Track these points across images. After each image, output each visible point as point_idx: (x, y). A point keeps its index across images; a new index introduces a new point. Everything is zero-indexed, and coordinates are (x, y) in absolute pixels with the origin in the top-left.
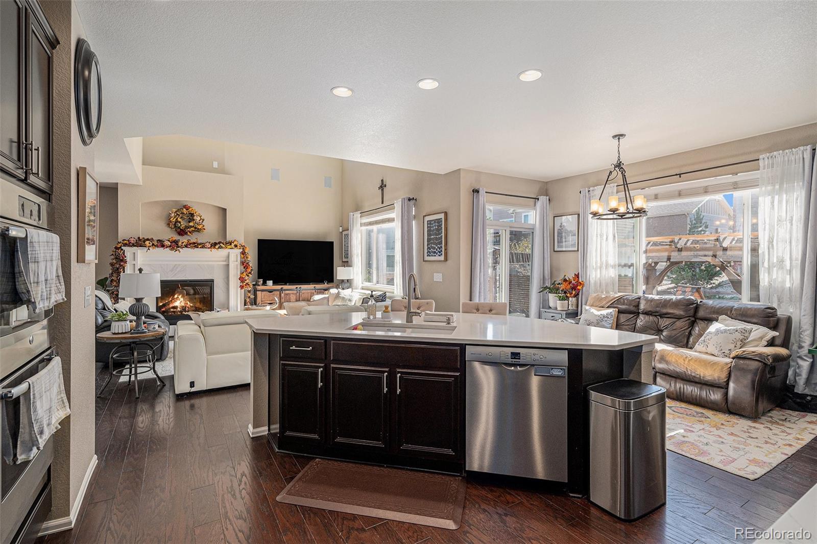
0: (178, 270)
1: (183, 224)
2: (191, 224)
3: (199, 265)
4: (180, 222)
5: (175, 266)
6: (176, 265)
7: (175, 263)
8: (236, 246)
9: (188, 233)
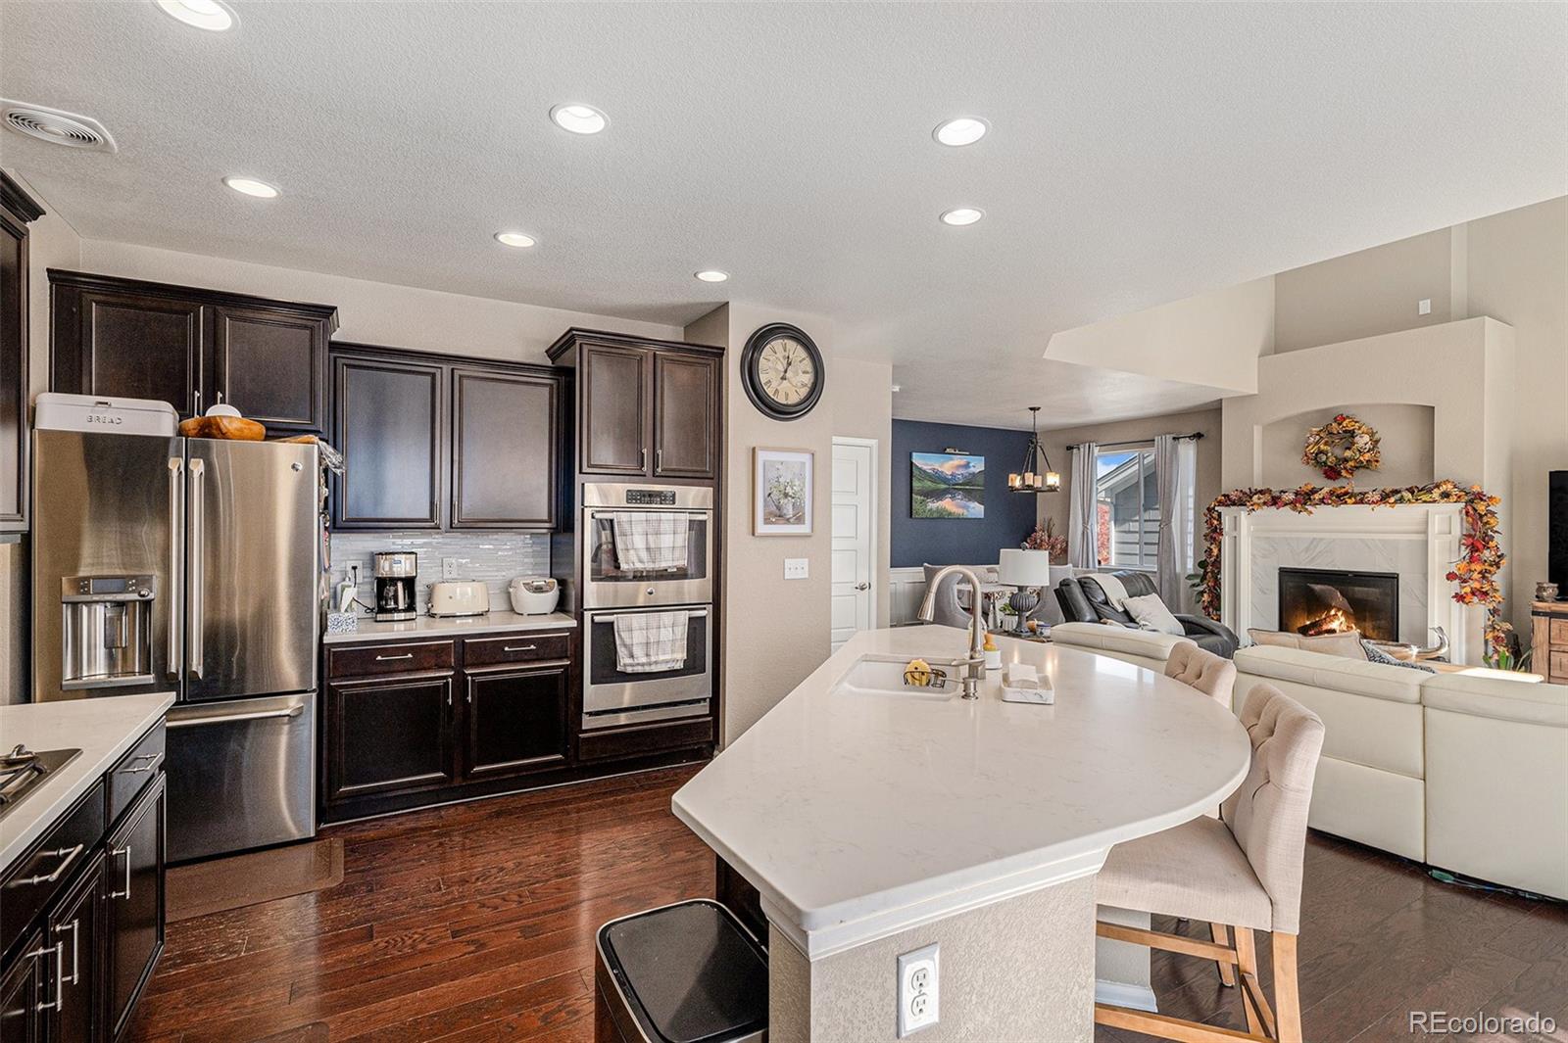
0: (1318, 550)
1: (1333, 454)
2: (1348, 454)
3: (1362, 540)
4: (1325, 453)
5: (1312, 542)
6: (1314, 539)
7: (1315, 535)
8: (1446, 495)
9: (1344, 473)
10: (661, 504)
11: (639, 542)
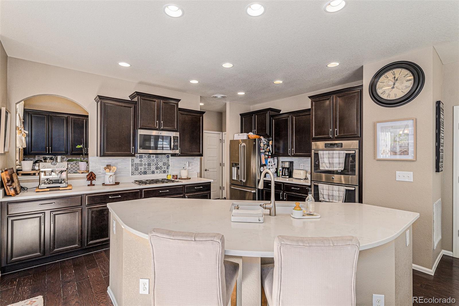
10: (337, 147)
11: (326, 160)
